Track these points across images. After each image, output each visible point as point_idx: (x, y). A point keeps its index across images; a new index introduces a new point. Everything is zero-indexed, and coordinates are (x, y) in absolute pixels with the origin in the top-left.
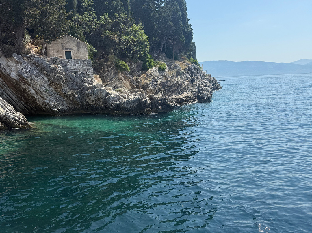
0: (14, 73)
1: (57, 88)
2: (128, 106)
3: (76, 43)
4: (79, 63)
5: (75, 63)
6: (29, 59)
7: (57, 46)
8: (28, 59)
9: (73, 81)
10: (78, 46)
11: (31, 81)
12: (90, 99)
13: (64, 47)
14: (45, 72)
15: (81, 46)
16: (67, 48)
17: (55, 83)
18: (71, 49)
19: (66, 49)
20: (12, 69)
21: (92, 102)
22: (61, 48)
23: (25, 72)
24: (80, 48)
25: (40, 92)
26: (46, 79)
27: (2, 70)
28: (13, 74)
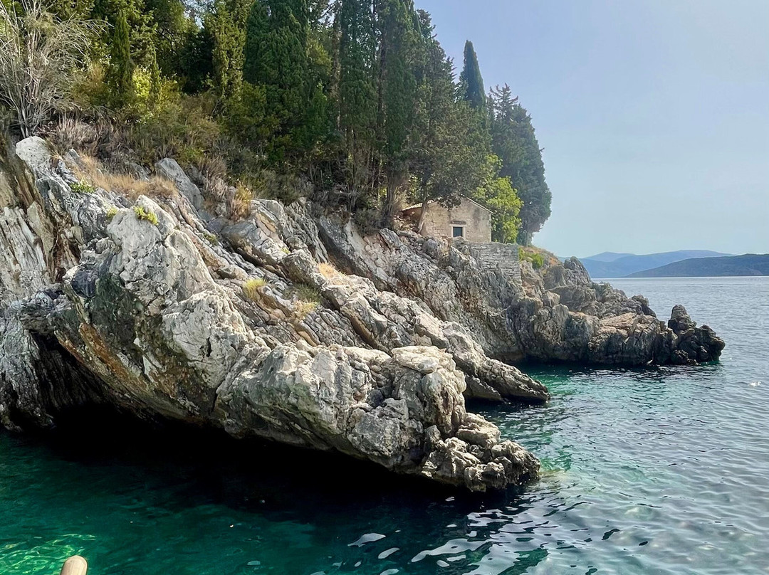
0: (382, 270)
1: (468, 304)
2: (641, 345)
3: (472, 211)
4: (499, 251)
5: (491, 251)
6: (411, 240)
7: (440, 215)
8: (409, 241)
9: (493, 288)
10: (476, 217)
11: (426, 287)
12: (544, 328)
13: (452, 219)
14: (451, 269)
15: (482, 217)
16: (457, 219)
17: (467, 292)
18: (464, 223)
19: (456, 222)
20: (377, 261)
21: (547, 334)
22: (447, 220)
23: (414, 269)
24: (479, 220)
25: (446, 310)
26: (452, 282)
27: (356, 263)
28: (379, 271)
